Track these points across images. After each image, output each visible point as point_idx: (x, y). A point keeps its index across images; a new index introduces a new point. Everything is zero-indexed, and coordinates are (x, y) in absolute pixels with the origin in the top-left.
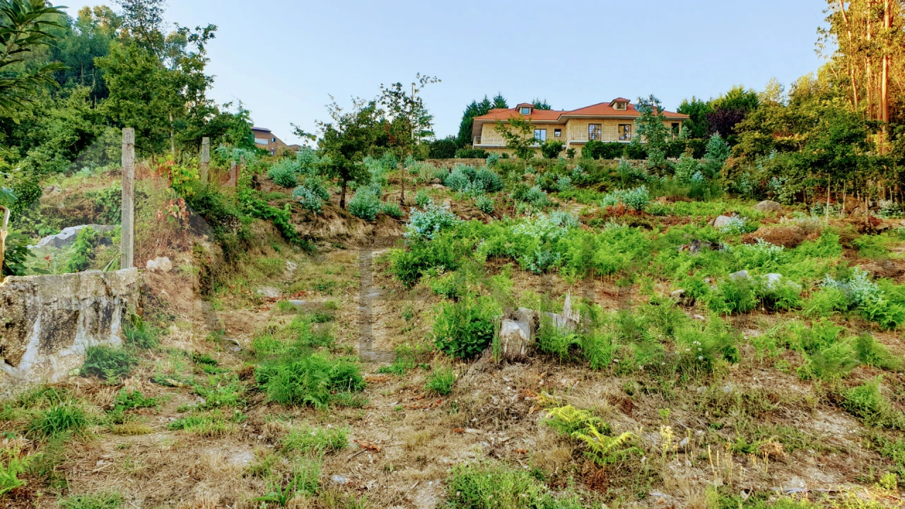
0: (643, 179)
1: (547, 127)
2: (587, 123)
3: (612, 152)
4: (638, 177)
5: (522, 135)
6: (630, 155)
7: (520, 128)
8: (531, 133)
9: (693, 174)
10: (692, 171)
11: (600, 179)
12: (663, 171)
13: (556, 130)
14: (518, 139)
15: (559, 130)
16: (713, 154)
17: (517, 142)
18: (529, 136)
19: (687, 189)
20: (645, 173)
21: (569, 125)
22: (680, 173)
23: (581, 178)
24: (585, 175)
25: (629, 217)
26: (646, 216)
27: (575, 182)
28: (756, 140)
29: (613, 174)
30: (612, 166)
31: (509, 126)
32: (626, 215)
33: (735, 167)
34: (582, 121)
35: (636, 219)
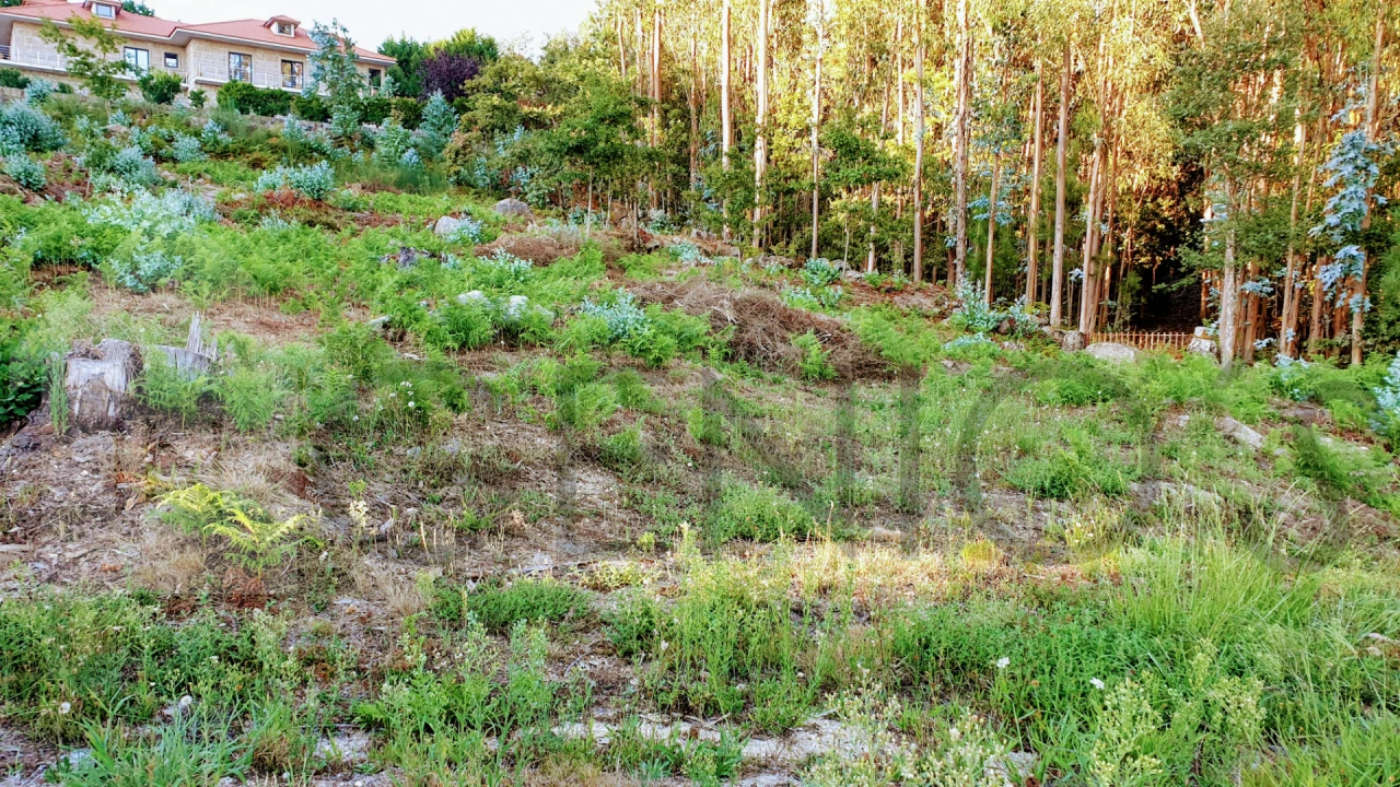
0: (324, 154)
1: (149, 46)
2: (223, 52)
3: (272, 105)
4: (316, 150)
5: (99, 54)
6: (303, 113)
7: (95, 40)
8: (116, 51)
9: (403, 152)
10: (402, 147)
11: (251, 148)
12: (357, 143)
13: (168, 56)
14: (91, 60)
15: (174, 56)
16: (433, 124)
17: (90, 66)
18: (112, 57)
19: (394, 175)
20: (327, 144)
21: (192, 47)
22: (383, 150)
23: (217, 142)
24: (225, 138)
25: (302, 210)
26: (330, 211)
27: (207, 148)
28: (495, 108)
29: (274, 141)
30: (272, 128)
31: (71, 34)
32: (297, 207)
33: (464, 147)
34: (216, 47)
35: (313, 214)
